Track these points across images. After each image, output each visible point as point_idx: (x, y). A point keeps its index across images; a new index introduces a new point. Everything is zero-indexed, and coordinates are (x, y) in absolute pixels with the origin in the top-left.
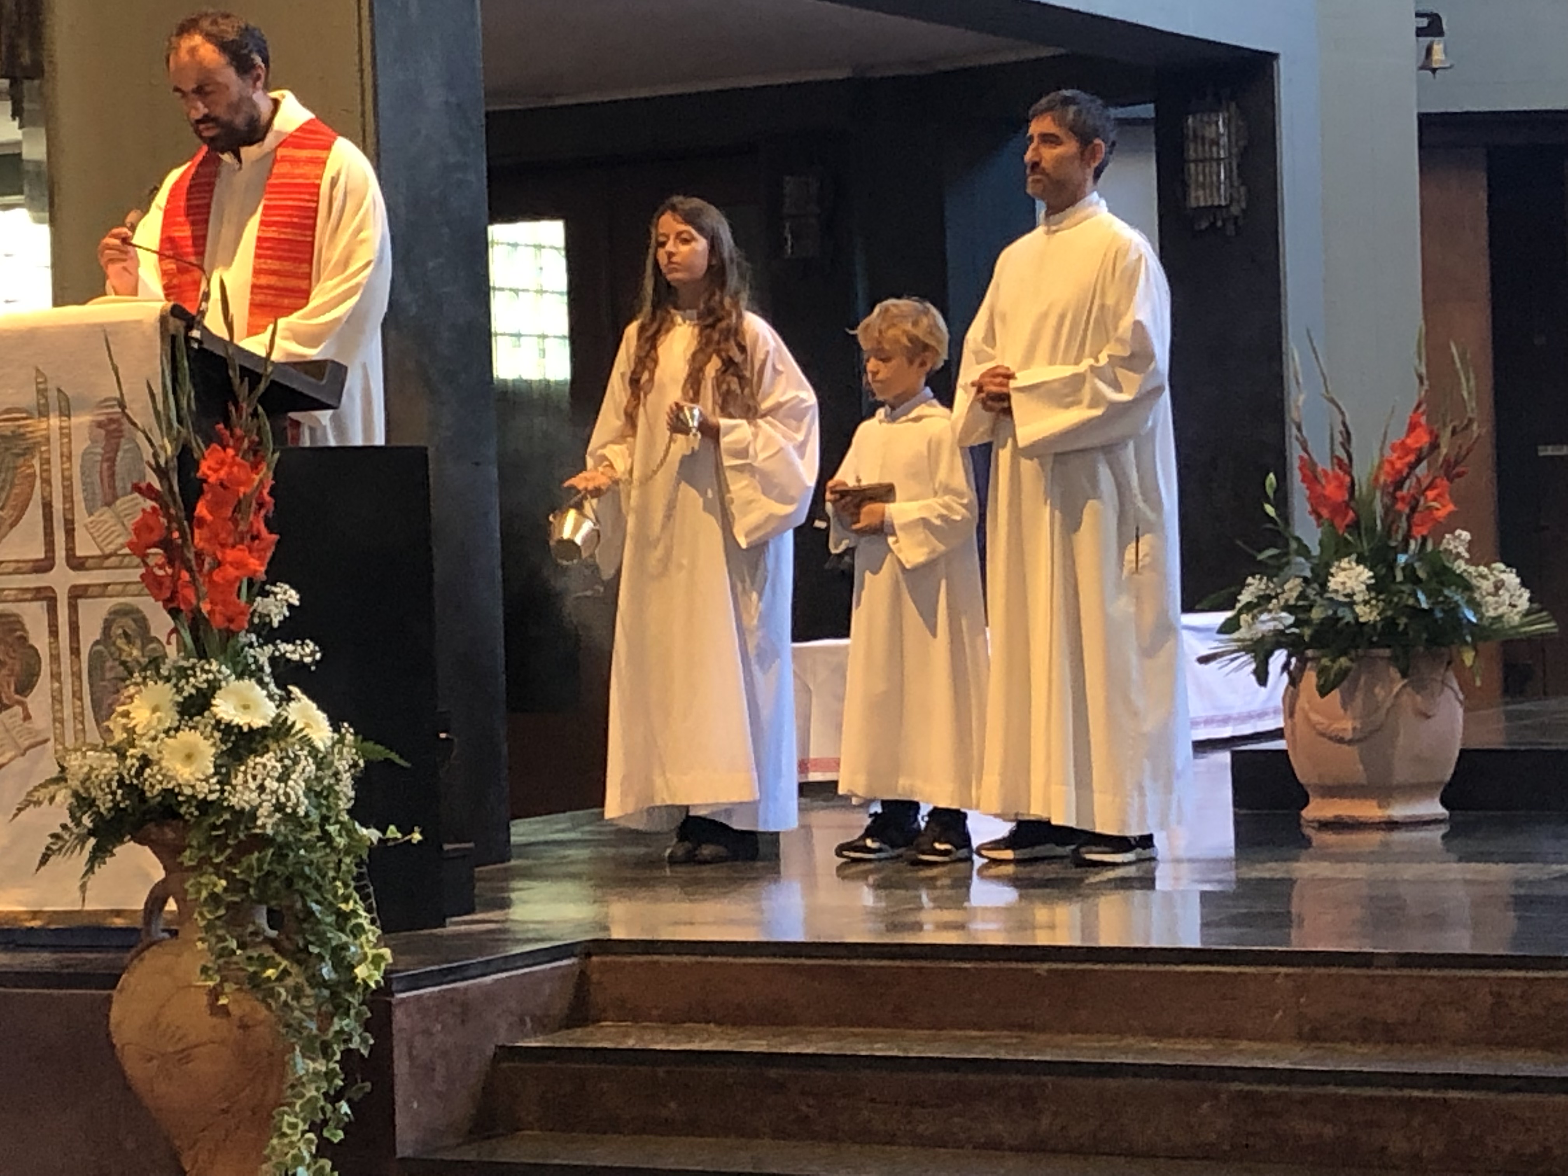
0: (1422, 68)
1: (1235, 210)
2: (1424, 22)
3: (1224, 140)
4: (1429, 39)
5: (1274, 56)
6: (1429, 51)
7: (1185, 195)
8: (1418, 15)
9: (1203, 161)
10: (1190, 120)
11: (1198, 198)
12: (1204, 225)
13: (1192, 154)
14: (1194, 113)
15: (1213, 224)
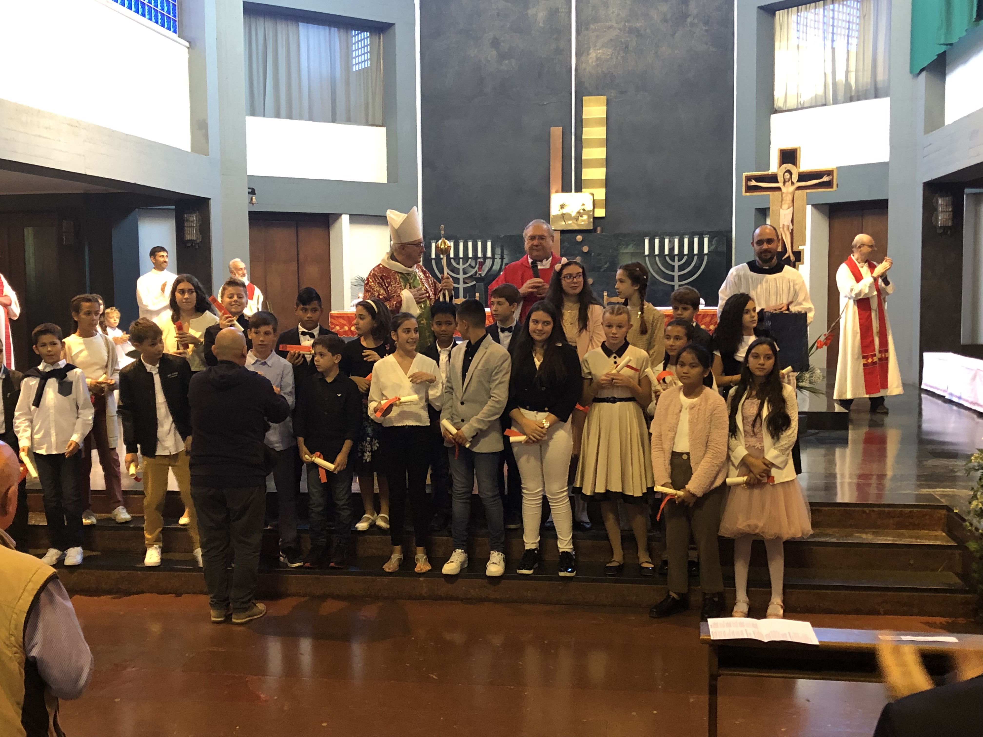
0: (250, 203)
1: (198, 241)
2: (250, 190)
3: (195, 222)
4: (251, 196)
5: (209, 199)
6: (252, 199)
7: (184, 236)
8: (249, 188)
9: (189, 227)
10: (185, 215)
11: (188, 237)
12: (190, 245)
13: (186, 225)
14: (186, 213)
15: (192, 245)
